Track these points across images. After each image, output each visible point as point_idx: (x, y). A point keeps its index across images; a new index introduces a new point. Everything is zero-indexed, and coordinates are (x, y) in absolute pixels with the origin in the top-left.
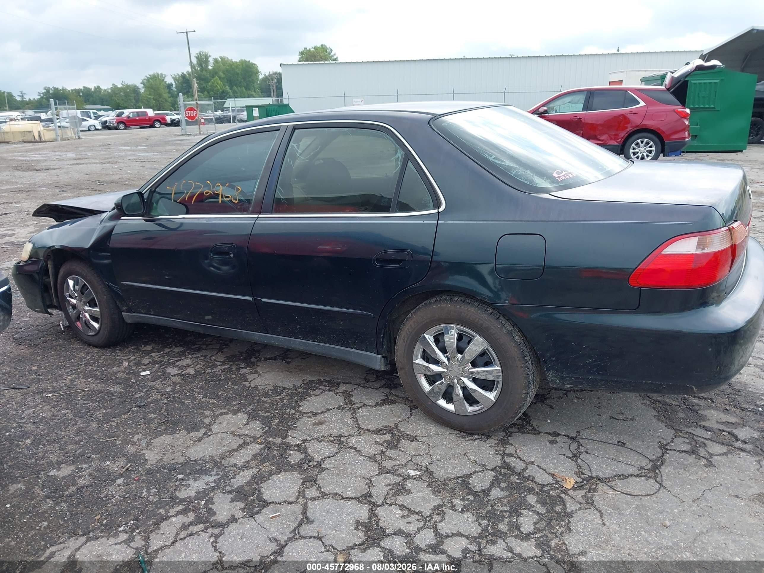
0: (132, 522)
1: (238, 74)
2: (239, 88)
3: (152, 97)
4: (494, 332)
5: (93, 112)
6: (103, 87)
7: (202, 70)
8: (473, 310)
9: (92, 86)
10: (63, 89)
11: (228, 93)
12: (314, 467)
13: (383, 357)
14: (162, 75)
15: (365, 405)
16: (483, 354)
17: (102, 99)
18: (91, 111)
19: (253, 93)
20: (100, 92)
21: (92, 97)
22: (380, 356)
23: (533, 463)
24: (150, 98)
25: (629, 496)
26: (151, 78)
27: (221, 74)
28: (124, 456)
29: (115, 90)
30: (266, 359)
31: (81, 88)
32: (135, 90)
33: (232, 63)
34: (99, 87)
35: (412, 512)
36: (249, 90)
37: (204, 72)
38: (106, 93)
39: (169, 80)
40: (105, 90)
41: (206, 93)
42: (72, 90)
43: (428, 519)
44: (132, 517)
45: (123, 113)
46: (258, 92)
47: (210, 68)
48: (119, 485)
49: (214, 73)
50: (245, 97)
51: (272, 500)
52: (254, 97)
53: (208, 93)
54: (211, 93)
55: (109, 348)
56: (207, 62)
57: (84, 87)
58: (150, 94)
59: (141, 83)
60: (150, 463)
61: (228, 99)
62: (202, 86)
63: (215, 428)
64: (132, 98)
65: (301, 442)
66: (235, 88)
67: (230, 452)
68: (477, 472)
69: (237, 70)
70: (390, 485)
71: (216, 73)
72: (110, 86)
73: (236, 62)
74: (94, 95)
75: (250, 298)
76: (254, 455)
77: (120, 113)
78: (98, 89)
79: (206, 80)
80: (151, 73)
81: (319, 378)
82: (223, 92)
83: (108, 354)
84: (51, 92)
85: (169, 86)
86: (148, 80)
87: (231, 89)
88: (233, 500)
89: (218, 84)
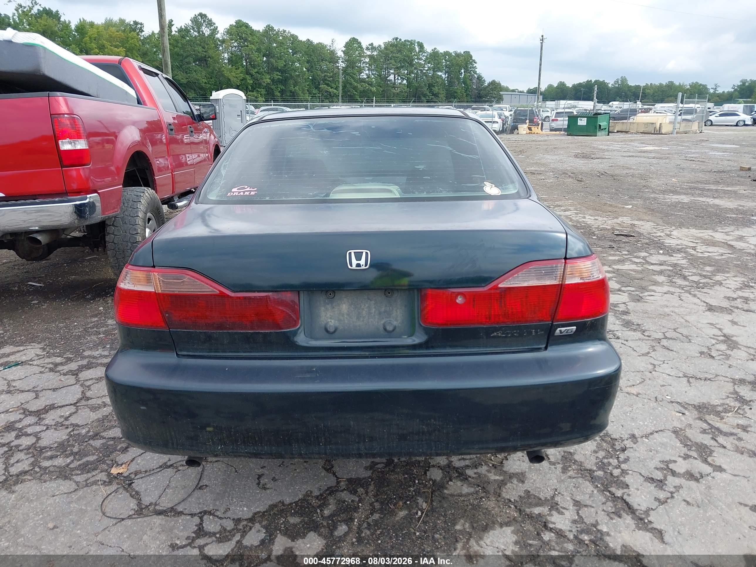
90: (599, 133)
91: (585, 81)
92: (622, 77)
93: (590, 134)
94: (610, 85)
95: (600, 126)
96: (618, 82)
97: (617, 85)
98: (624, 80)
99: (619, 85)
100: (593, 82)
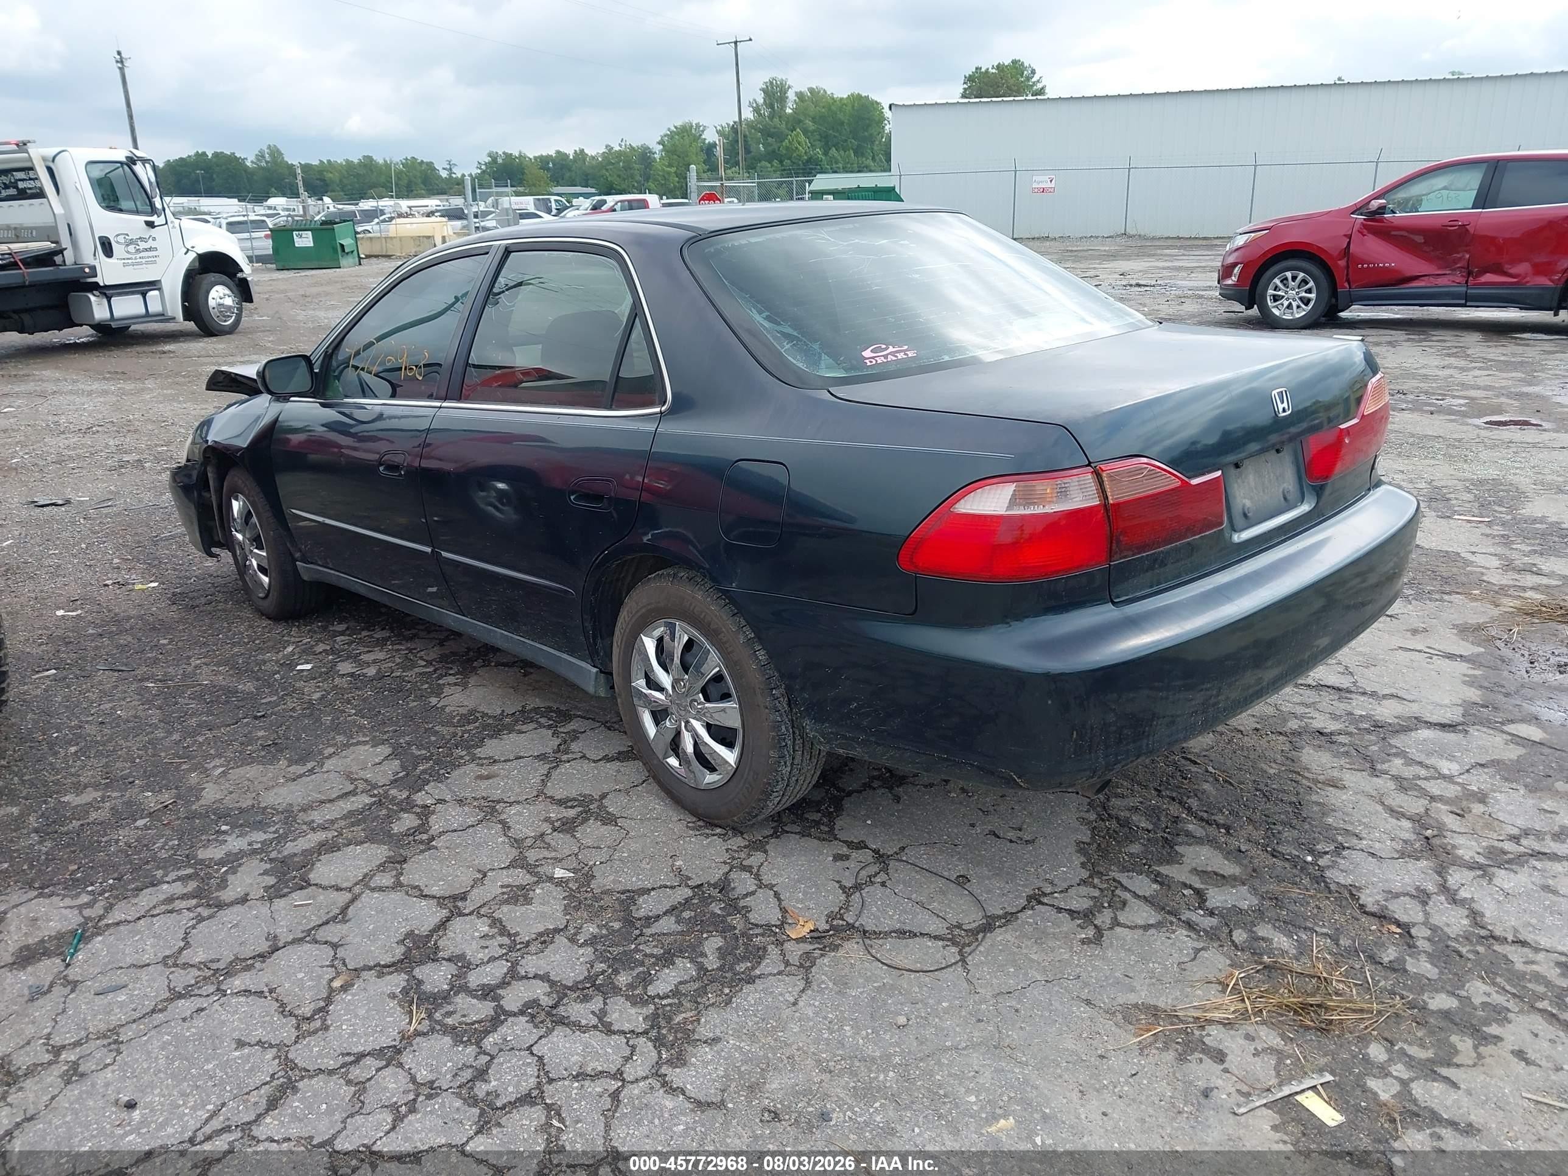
0: (111, 881)
1: (842, 123)
2: (842, 152)
3: (673, 170)
4: (725, 639)
5: (556, 201)
6: (590, 152)
7: (771, 117)
8: (699, 596)
9: (570, 151)
10: (520, 155)
11: (817, 162)
12: (422, 842)
13: (601, 672)
14: (698, 126)
15: (584, 757)
16: (718, 678)
17: (587, 175)
18: (553, 198)
19: (870, 162)
20: (584, 160)
21: (570, 170)
22: (595, 670)
23: (771, 887)
24: (669, 173)
25: (885, 967)
26: (677, 134)
27: (809, 123)
28: (177, 788)
29: (611, 158)
30: (498, 665)
31: (552, 153)
32: (645, 155)
33: (831, 101)
34: (582, 151)
35: (504, 931)
36: (863, 155)
37: (776, 120)
38: (594, 162)
39: (710, 136)
40: (593, 158)
41: (776, 163)
42: (535, 158)
43: (518, 947)
44: (116, 875)
45: (605, 202)
46: (881, 160)
47: (789, 111)
48: (137, 828)
49: (795, 122)
50: (852, 172)
51: (318, 881)
52: (871, 171)
53: (781, 162)
54: (787, 162)
55: (286, 622)
56: (783, 99)
57: (558, 152)
58: (670, 165)
59: (659, 143)
60: (202, 802)
61: (819, 176)
62: (770, 149)
63: (329, 764)
64: (636, 172)
65: (434, 801)
66: (833, 151)
67: (322, 802)
68: (666, 887)
69: (840, 116)
70: (508, 886)
71: (800, 121)
72: (603, 150)
73: (842, 99)
74: (574, 168)
75: (429, 550)
76: (349, 812)
77: (599, 201)
78: (581, 154)
79: (780, 137)
80: (679, 124)
81: (551, 705)
82: (809, 161)
83: (279, 629)
84: (500, 161)
85: (710, 148)
86: (671, 135)
87: (826, 154)
88: (265, 873)
89: (802, 144)
90: (344, 262)
91: (192, 153)
92: (269, 147)
93: (324, 264)
94: (249, 164)
95: (342, 246)
96: (263, 157)
97: (263, 164)
98: (275, 153)
99: (267, 162)
100: (210, 156)
